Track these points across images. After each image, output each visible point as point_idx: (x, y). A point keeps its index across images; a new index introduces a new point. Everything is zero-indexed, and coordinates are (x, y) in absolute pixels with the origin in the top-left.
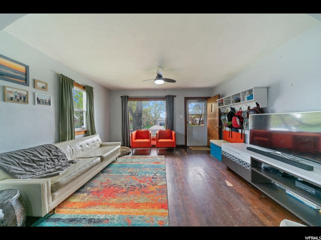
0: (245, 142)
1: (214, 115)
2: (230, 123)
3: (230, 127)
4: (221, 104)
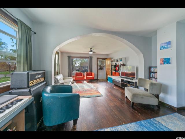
0: (120, 76)
1: (109, 66)
2: (115, 69)
3: (115, 70)
4: (112, 61)
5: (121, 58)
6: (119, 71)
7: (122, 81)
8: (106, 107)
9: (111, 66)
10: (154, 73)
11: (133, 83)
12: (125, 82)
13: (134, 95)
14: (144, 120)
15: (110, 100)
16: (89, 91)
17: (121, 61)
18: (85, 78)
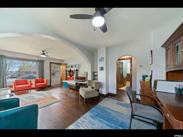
0: (74, 80)
1: (64, 71)
3: (70, 75)
4: (67, 67)
5: (75, 65)
6: (73, 75)
7: (76, 83)
8: (65, 109)
9: (66, 71)
10: (96, 76)
11: (84, 84)
12: (78, 85)
13: (87, 93)
14: (93, 107)
15: (68, 102)
16: (42, 100)
17: (75, 67)
18: (34, 86)
